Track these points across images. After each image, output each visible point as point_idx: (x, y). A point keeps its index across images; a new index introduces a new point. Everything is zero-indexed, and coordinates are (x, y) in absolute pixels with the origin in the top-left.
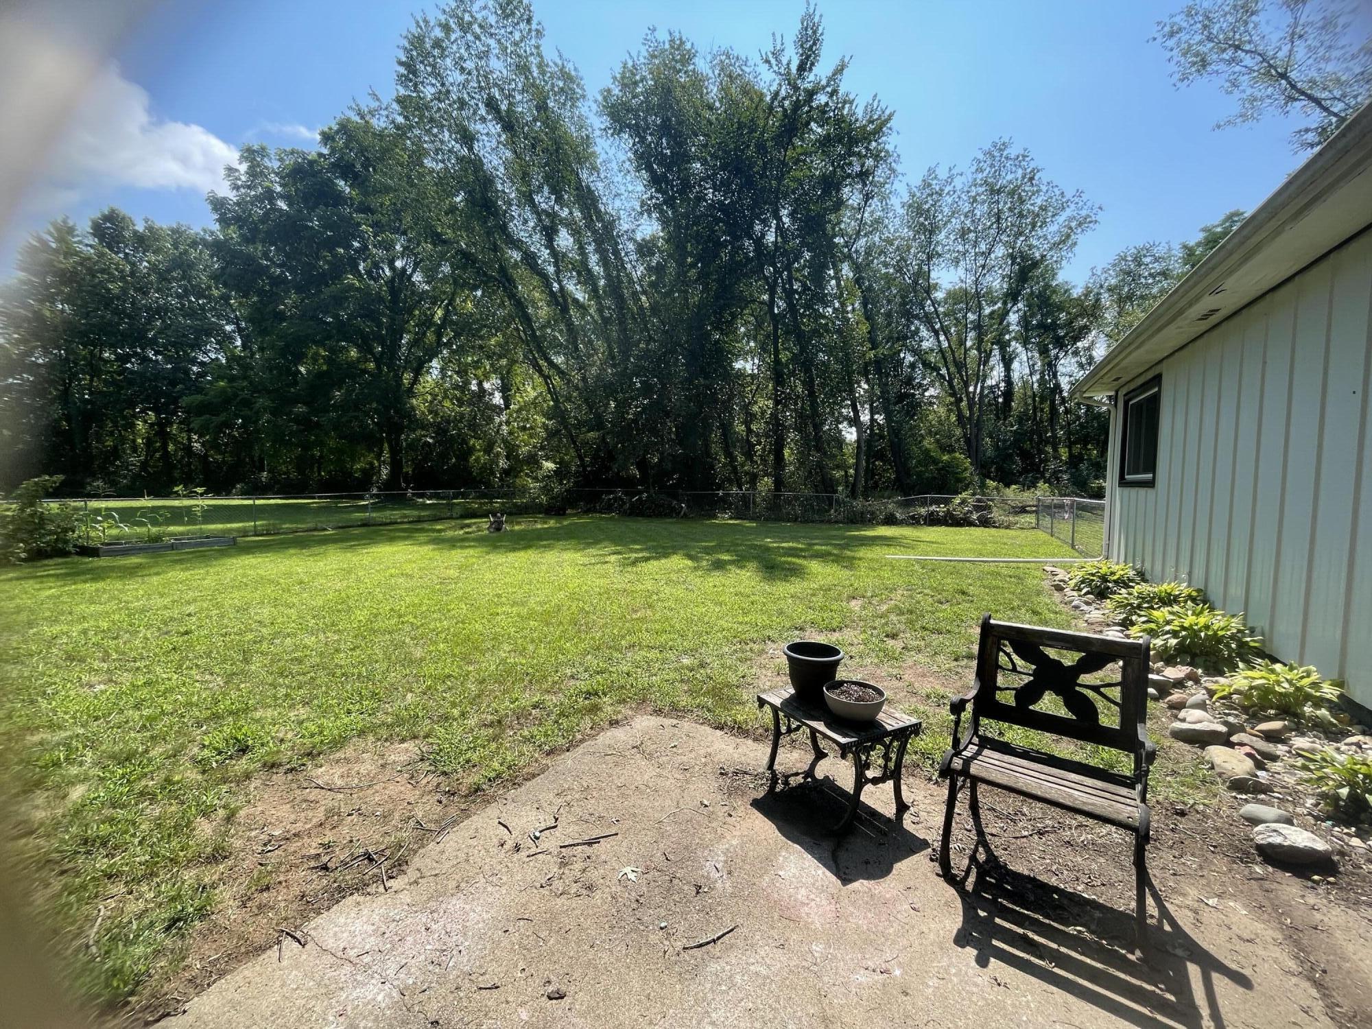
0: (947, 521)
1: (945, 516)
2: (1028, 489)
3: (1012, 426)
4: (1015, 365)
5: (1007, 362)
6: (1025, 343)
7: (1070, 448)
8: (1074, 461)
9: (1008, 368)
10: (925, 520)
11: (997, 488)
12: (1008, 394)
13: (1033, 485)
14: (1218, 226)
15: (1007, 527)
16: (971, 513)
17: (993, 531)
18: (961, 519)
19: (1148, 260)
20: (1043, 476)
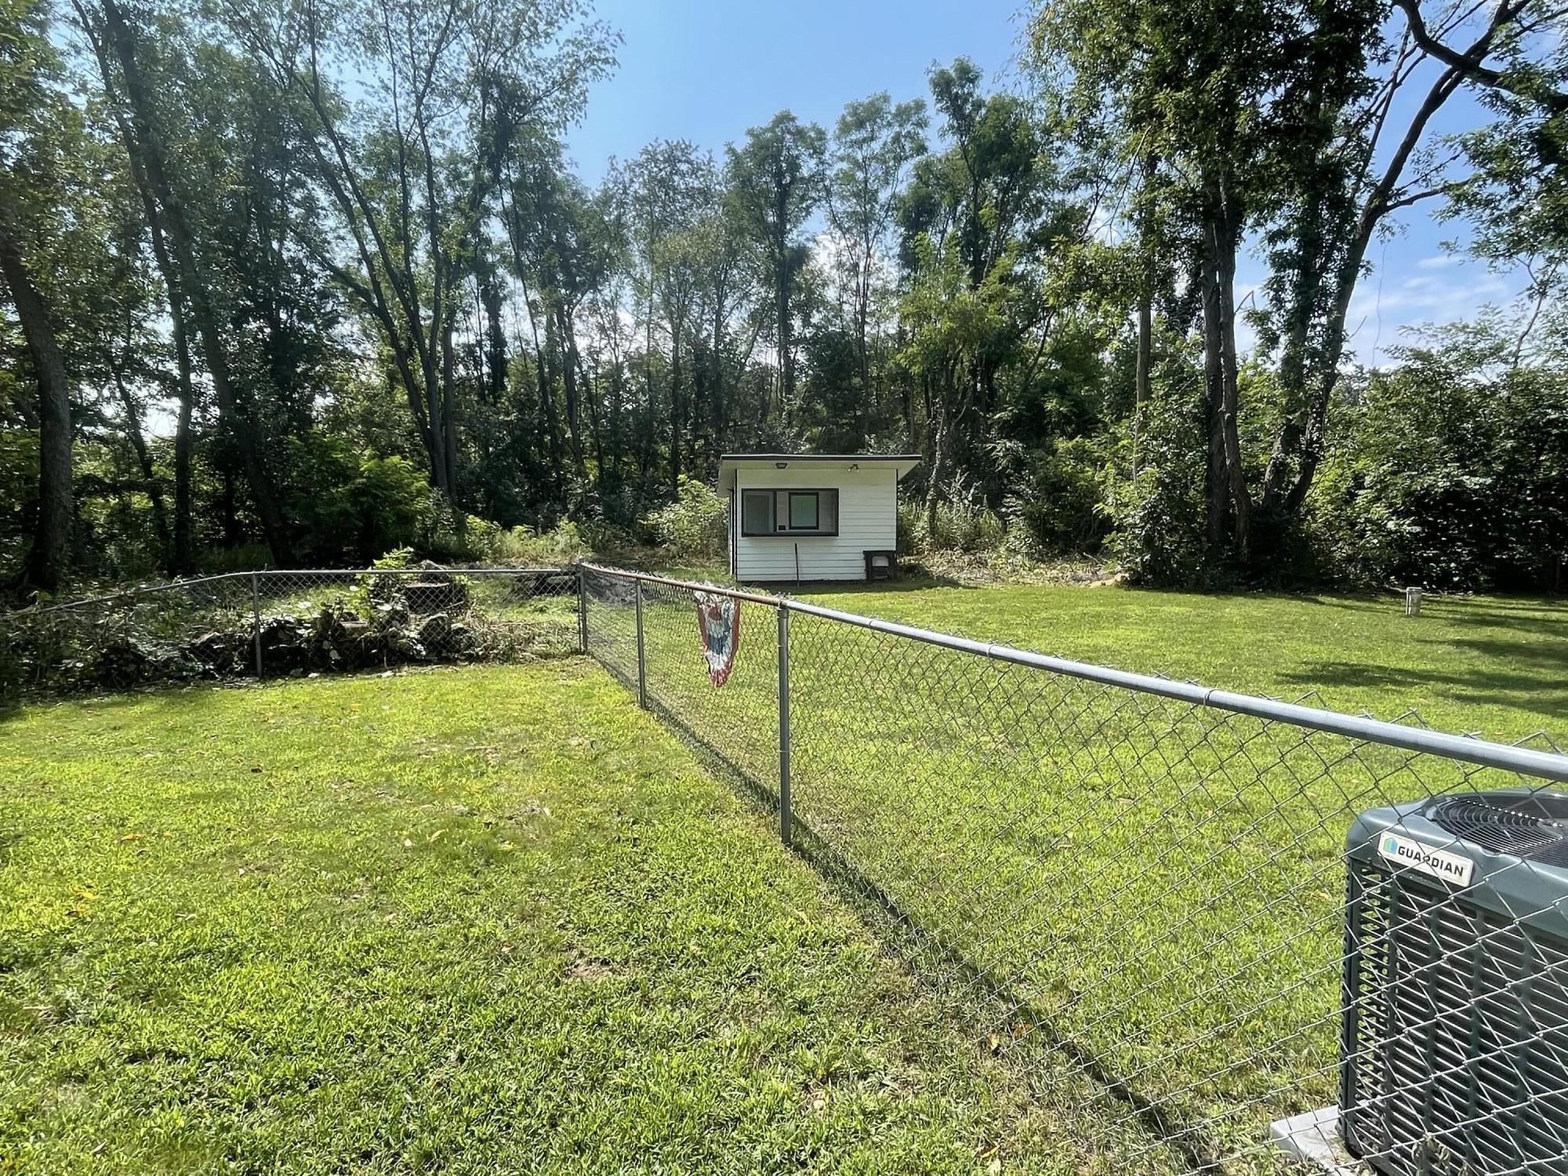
0: (324, 655)
1: (320, 637)
2: (545, 533)
3: (508, 414)
4: (506, 310)
5: (493, 301)
6: (519, 270)
7: (599, 459)
8: (610, 482)
9: (494, 314)
10: (249, 658)
11: (488, 533)
12: (498, 363)
13: (549, 525)
14: (767, 130)
15: (508, 656)
16: (403, 618)
17: (468, 672)
18: (371, 642)
19: (684, 167)
20: (565, 510)
